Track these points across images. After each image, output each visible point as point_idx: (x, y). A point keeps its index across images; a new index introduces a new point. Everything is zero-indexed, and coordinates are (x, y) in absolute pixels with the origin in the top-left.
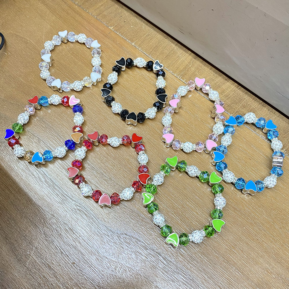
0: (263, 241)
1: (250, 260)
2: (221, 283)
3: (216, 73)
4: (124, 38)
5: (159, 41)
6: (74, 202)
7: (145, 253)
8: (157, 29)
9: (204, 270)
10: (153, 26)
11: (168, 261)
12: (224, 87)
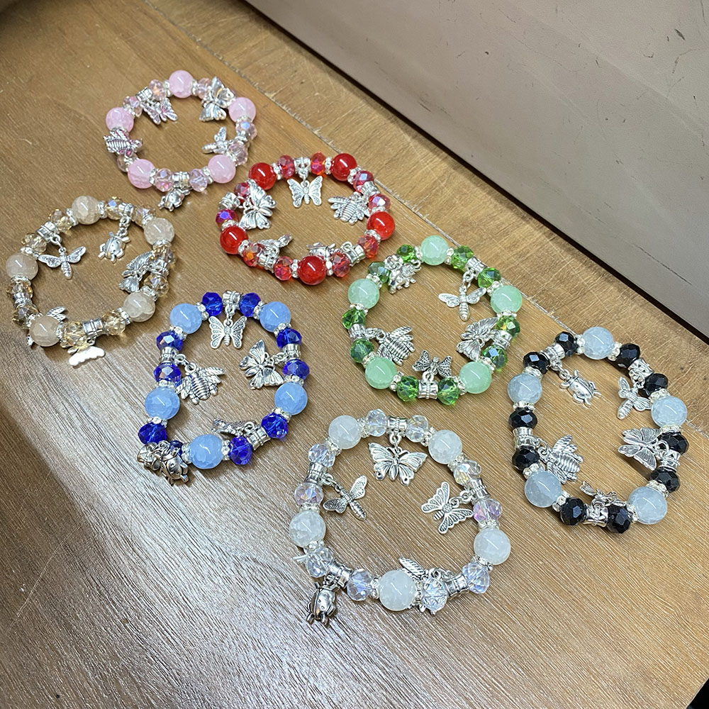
0: (585, 597)
1: (547, 641)
2: (473, 691)
3: (501, 203)
4: (297, 118)
5: (375, 127)
6: (142, 478)
7: (297, 608)
8: (373, 100)
9: (434, 657)
10: (364, 95)
11: (349, 630)
12: (517, 234)
